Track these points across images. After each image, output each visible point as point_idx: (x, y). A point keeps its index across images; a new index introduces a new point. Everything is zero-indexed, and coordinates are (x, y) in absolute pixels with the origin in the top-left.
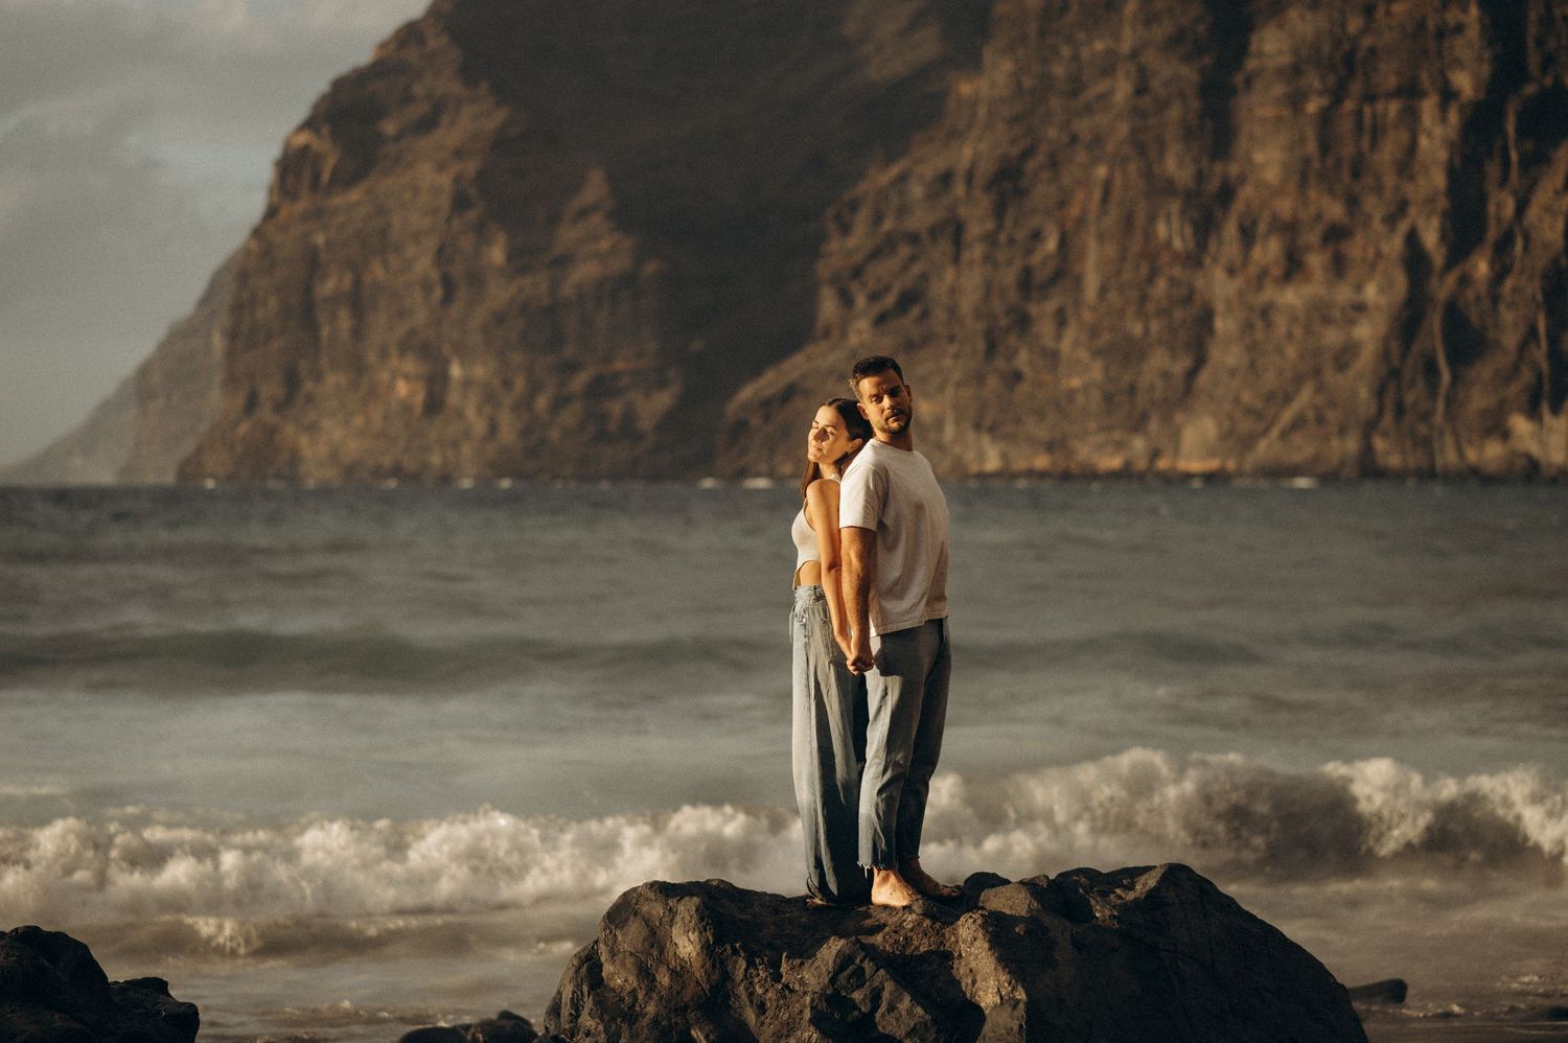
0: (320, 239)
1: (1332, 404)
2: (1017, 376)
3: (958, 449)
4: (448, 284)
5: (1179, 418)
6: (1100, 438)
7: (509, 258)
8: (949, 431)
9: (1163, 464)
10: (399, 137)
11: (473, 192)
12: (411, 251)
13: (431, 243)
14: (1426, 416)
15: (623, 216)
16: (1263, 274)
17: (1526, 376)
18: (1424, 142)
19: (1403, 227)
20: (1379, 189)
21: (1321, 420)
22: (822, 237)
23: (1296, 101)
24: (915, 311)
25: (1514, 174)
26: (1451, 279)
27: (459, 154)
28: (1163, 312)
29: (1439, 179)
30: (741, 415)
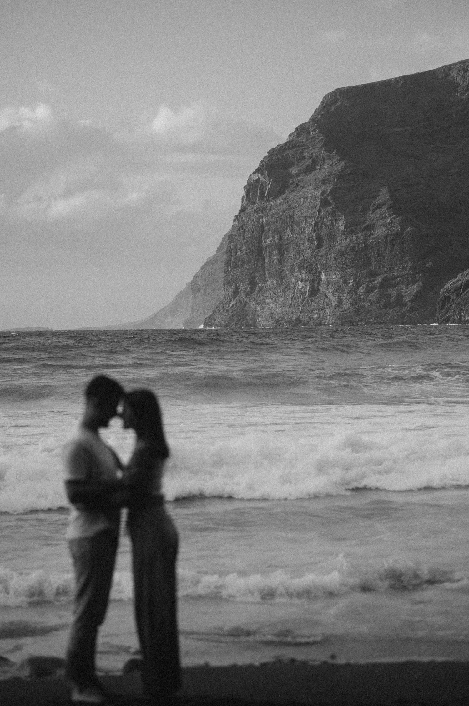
0: (264, 221)
4: (319, 238)
7: (345, 227)
10: (297, 175)
11: (329, 198)
12: (303, 225)
13: (312, 221)
30: (446, 295)
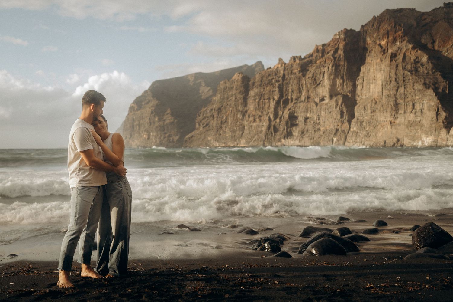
0: (134, 117)
1: (260, 138)
2: (221, 134)
3: (213, 144)
4: (150, 123)
5: (240, 139)
6: (231, 142)
7: (158, 120)
8: (212, 141)
9: (238, 145)
10: (145, 104)
11: (153, 111)
12: (146, 119)
13: (148, 118)
14: (271, 139)
15: (172, 114)
16: (251, 122)
17: (284, 134)
18: (271, 105)
19: (268, 116)
20: (265, 111)
21: (258, 140)
22: (196, 117)
23: (255, 100)
24: (208, 126)
25: (282, 109)
26: (274, 122)
27: (152, 107)
28: (238, 126)
29: (273, 110)
30: (186, 139)
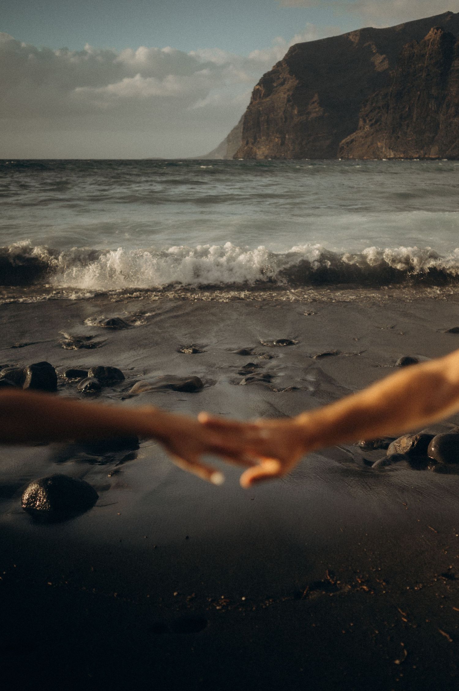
0: (261, 109)
2: (399, 137)
3: (386, 153)
4: (286, 118)
5: (431, 146)
6: (414, 150)
7: (298, 112)
8: (384, 149)
9: (427, 156)
10: (277, 87)
11: (291, 98)
12: (279, 111)
13: (283, 109)
15: (321, 103)
16: (450, 115)
22: (360, 108)
24: (378, 123)
27: (288, 90)
28: (429, 124)
30: (343, 146)
